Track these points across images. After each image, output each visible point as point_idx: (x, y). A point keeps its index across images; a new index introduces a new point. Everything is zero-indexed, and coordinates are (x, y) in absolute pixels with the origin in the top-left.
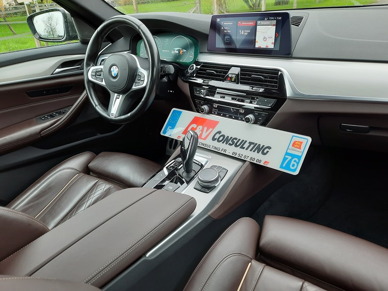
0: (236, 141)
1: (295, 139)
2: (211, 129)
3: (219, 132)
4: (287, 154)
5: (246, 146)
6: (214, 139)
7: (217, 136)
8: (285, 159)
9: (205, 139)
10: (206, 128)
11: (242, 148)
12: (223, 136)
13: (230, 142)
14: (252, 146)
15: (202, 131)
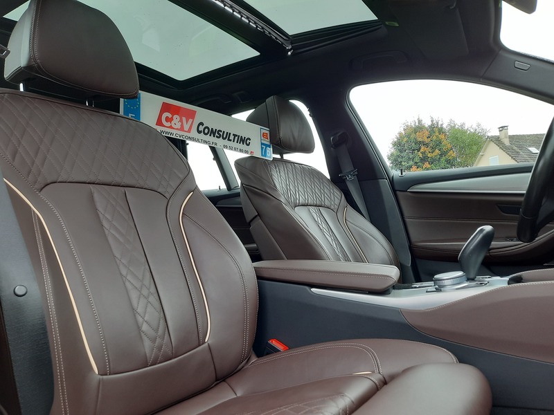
0: (221, 134)
1: (263, 131)
2: (190, 121)
3: (201, 124)
4: (262, 144)
5: (232, 137)
6: (199, 132)
7: (201, 128)
8: (262, 148)
9: (189, 131)
10: (184, 119)
11: (229, 140)
12: (207, 127)
13: (217, 134)
14: (236, 138)
15: (181, 121)
